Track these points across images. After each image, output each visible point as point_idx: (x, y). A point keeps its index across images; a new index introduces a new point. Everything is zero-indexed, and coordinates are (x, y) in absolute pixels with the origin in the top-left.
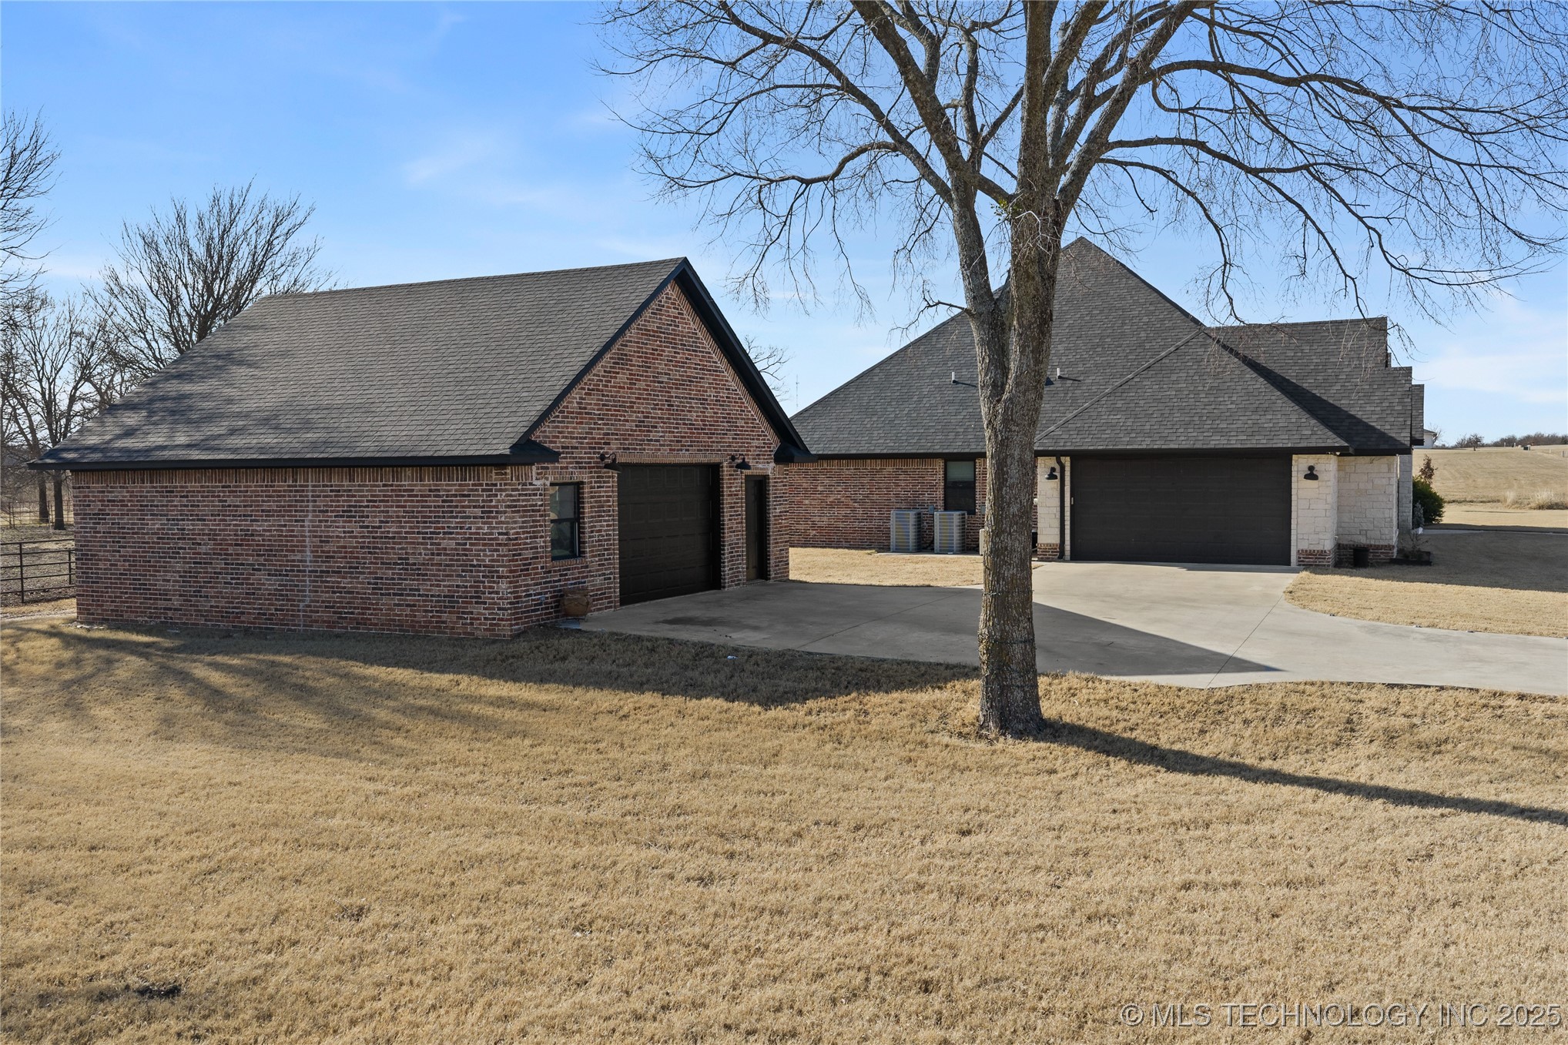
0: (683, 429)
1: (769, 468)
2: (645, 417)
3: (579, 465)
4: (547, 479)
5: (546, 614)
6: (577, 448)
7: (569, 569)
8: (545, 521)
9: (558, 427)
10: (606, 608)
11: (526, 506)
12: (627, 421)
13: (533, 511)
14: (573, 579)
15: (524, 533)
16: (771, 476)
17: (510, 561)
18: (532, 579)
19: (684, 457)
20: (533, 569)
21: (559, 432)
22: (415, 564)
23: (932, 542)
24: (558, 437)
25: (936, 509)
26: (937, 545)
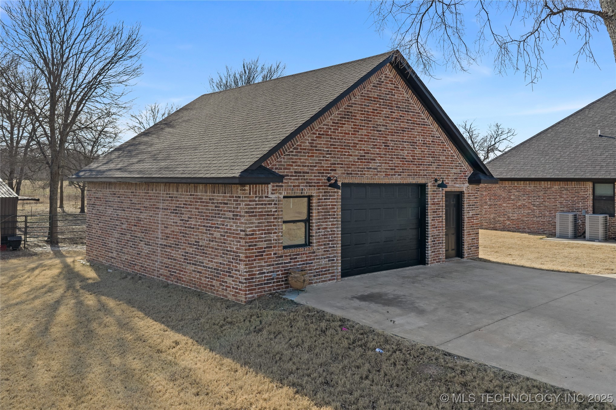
0: (396, 161)
1: (465, 187)
2: (365, 153)
3: (309, 184)
4: (281, 194)
5: (277, 286)
6: (308, 173)
7: (298, 255)
8: (278, 222)
9: (292, 159)
10: (329, 280)
11: (262, 212)
12: (351, 155)
13: (268, 215)
14: (301, 261)
15: (259, 230)
16: (465, 192)
17: (246, 250)
18: (265, 262)
19: (396, 180)
20: (267, 255)
21: (293, 162)
22: (201, 246)
23: (585, 232)
24: (292, 165)
25: (587, 212)
26: (587, 235)
